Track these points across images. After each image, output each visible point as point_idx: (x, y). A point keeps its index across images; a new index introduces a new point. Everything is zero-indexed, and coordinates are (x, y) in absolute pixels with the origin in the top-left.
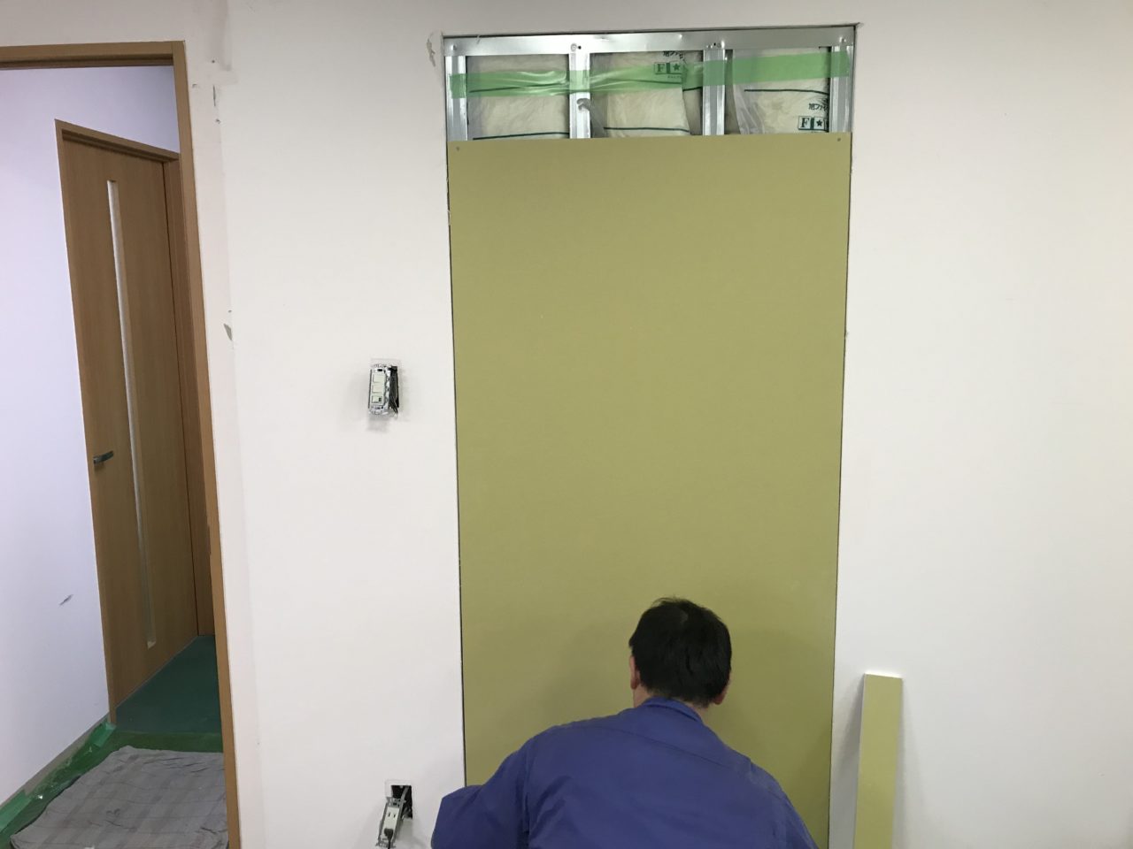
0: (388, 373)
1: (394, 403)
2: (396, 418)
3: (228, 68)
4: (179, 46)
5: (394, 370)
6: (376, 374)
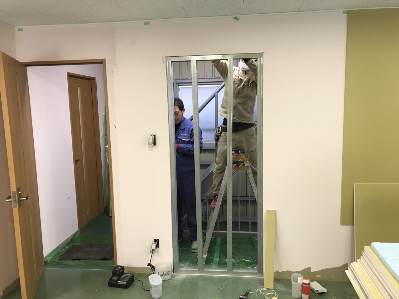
1: (155, 144)
2: (155, 147)
3: (115, 65)
4: (104, 60)
5: (154, 136)
6: (150, 136)
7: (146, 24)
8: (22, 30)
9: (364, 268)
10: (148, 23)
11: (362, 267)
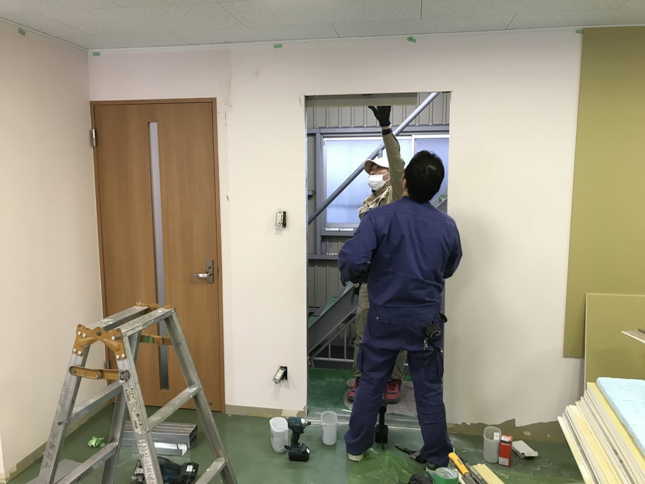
0: (283, 214)
1: (284, 225)
2: (285, 230)
3: (230, 106)
4: (215, 99)
5: (285, 213)
6: (278, 214)
7: (276, 46)
8: (98, 54)
9: (584, 413)
10: (280, 46)
11: (581, 411)
